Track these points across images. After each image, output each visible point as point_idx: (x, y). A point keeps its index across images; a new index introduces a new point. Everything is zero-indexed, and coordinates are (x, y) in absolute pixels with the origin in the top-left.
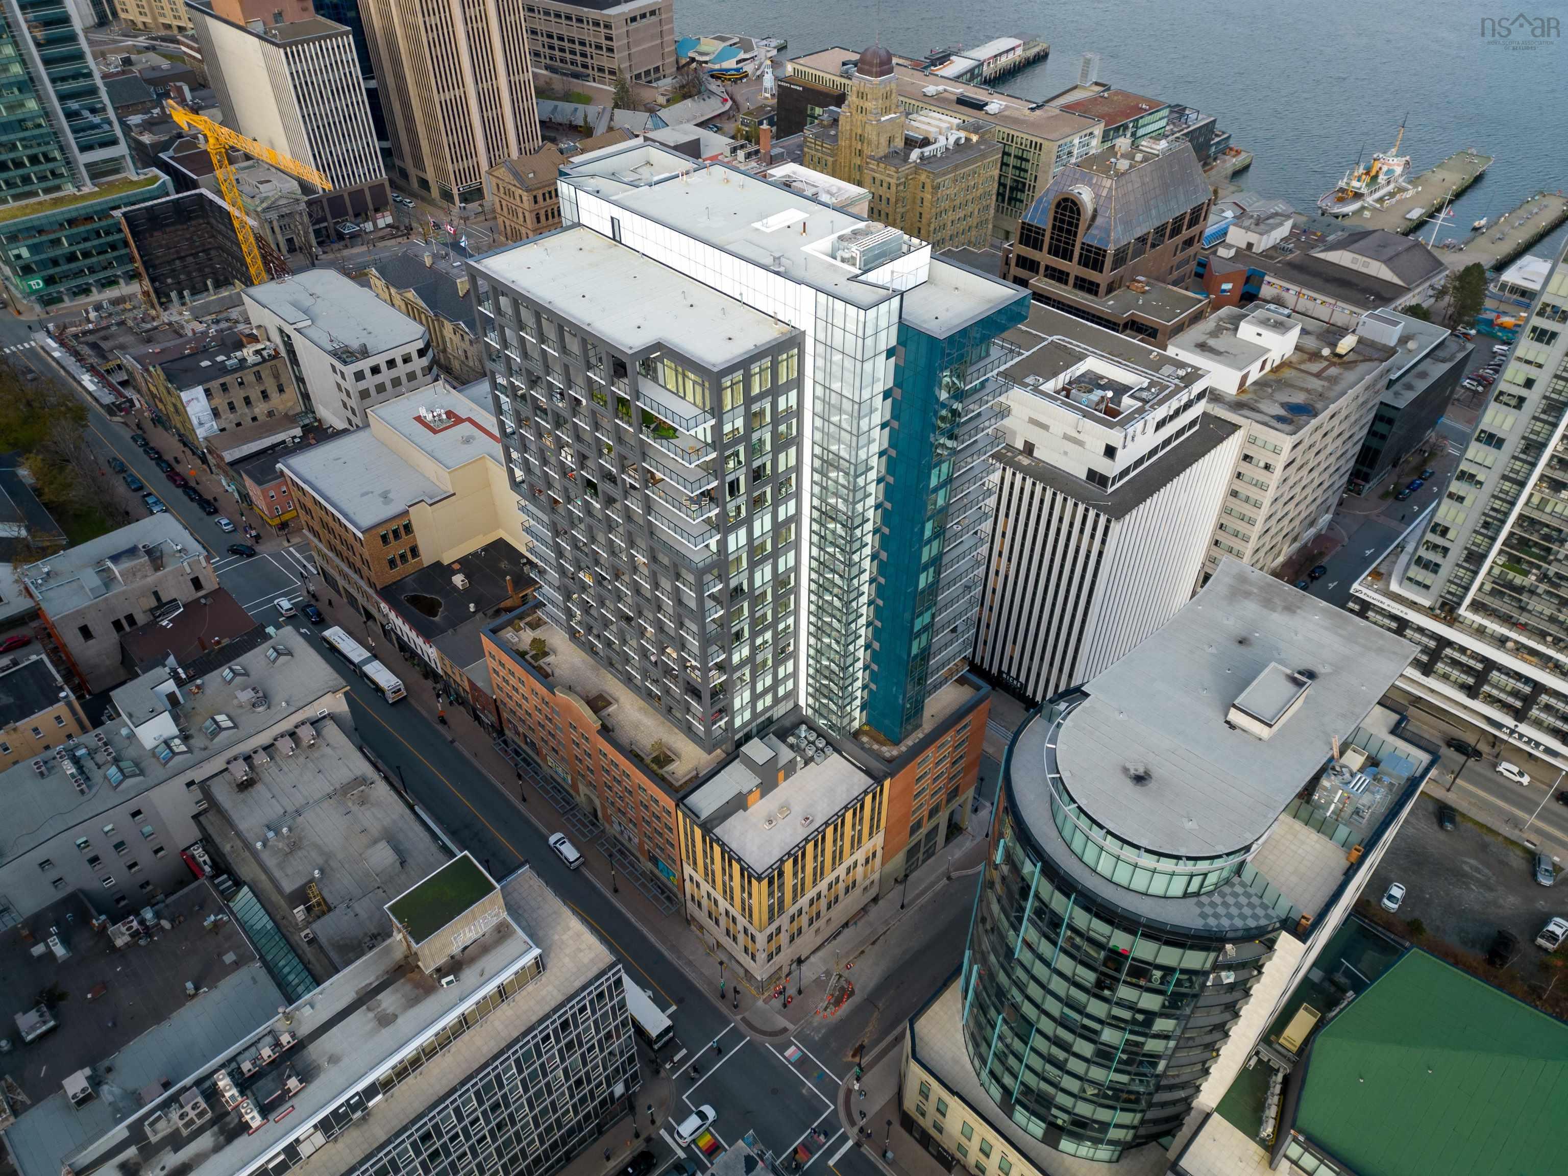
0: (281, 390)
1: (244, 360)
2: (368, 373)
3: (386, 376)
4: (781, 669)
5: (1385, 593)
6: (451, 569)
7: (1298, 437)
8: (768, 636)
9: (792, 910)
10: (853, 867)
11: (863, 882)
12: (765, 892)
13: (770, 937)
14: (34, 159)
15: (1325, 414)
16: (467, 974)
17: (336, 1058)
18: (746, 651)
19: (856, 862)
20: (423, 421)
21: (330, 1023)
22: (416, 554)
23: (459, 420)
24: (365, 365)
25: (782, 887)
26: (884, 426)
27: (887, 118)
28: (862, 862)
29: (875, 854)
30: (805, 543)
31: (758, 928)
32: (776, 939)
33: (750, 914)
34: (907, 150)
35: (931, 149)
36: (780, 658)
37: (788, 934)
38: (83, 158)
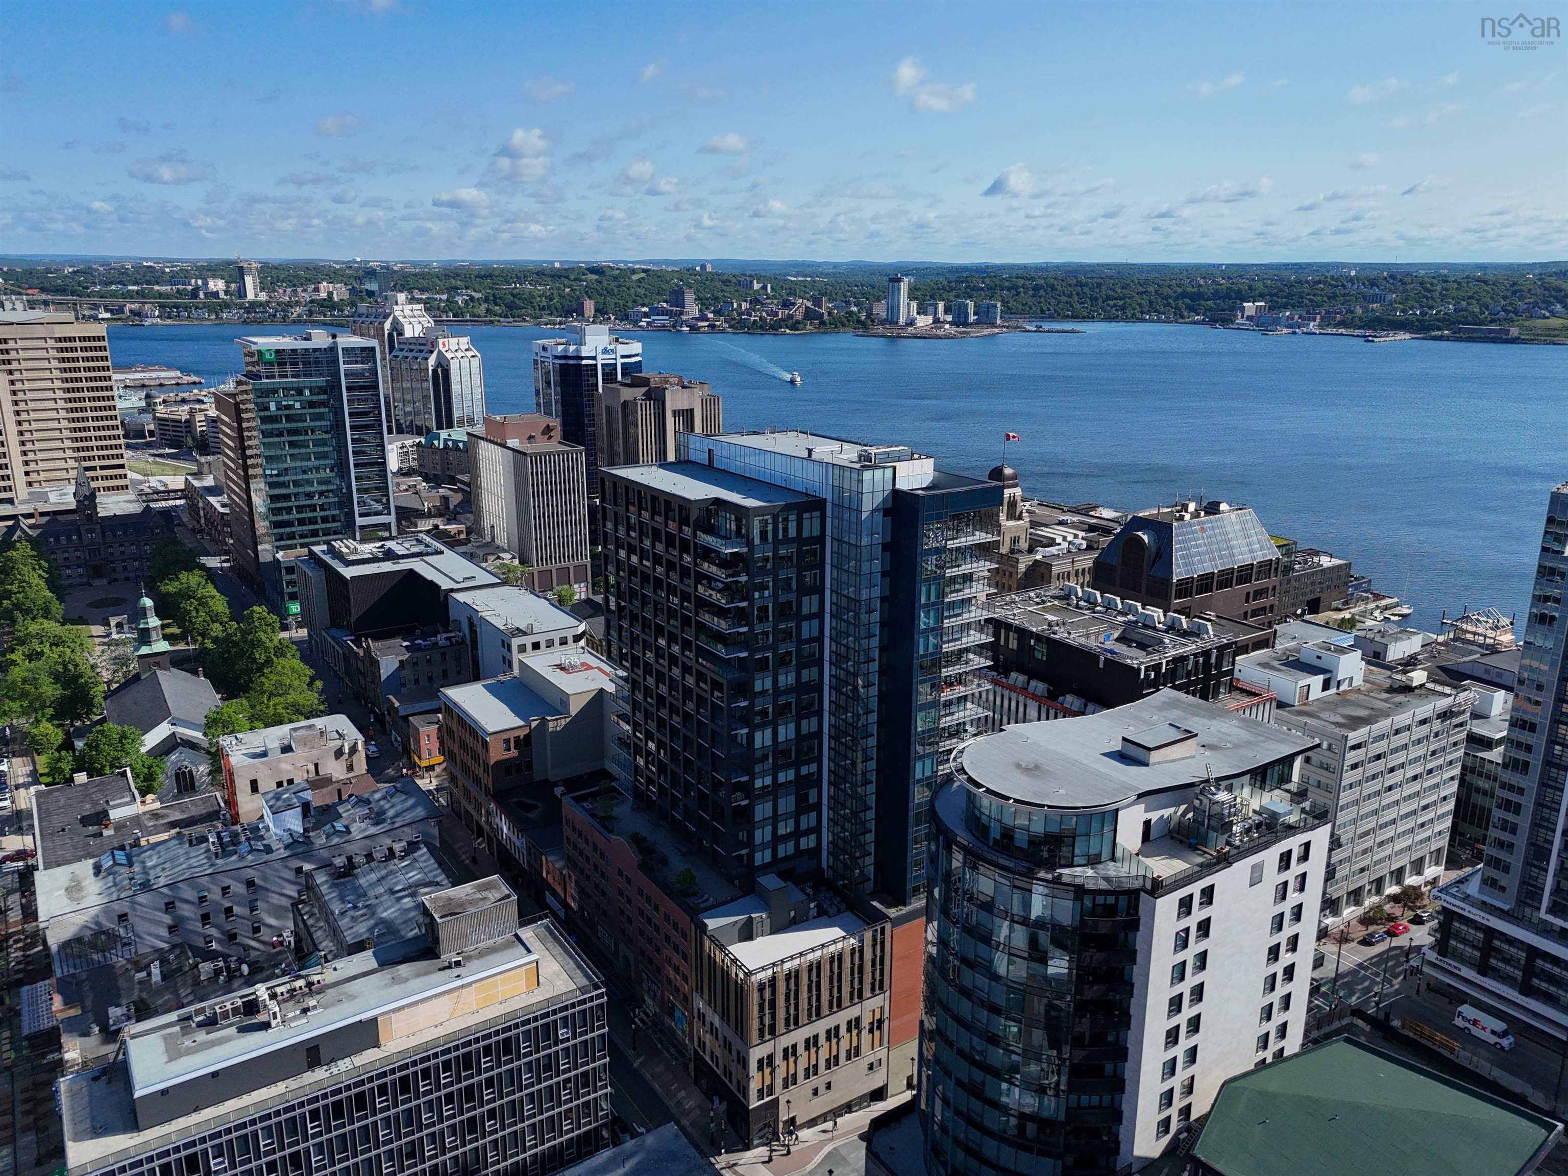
0: (459, 672)
1: (436, 643)
4: (803, 818)
5: (1466, 898)
6: (556, 784)
7: (1354, 737)
8: (791, 775)
9: (785, 1041)
10: (854, 1024)
11: (868, 1055)
12: (755, 998)
13: (760, 1061)
14: (325, 520)
15: (1383, 725)
16: (475, 964)
17: (352, 997)
18: (768, 781)
19: (858, 1019)
20: (561, 667)
21: (355, 978)
22: (529, 766)
23: (590, 667)
24: (528, 641)
25: (773, 1004)
26: (884, 574)
27: (1011, 523)
28: (865, 1023)
29: (880, 1022)
30: (826, 689)
31: (748, 1046)
32: (767, 1071)
33: (741, 1028)
34: (1031, 551)
35: (1053, 550)
36: (803, 806)
37: (781, 1074)
38: (360, 521)
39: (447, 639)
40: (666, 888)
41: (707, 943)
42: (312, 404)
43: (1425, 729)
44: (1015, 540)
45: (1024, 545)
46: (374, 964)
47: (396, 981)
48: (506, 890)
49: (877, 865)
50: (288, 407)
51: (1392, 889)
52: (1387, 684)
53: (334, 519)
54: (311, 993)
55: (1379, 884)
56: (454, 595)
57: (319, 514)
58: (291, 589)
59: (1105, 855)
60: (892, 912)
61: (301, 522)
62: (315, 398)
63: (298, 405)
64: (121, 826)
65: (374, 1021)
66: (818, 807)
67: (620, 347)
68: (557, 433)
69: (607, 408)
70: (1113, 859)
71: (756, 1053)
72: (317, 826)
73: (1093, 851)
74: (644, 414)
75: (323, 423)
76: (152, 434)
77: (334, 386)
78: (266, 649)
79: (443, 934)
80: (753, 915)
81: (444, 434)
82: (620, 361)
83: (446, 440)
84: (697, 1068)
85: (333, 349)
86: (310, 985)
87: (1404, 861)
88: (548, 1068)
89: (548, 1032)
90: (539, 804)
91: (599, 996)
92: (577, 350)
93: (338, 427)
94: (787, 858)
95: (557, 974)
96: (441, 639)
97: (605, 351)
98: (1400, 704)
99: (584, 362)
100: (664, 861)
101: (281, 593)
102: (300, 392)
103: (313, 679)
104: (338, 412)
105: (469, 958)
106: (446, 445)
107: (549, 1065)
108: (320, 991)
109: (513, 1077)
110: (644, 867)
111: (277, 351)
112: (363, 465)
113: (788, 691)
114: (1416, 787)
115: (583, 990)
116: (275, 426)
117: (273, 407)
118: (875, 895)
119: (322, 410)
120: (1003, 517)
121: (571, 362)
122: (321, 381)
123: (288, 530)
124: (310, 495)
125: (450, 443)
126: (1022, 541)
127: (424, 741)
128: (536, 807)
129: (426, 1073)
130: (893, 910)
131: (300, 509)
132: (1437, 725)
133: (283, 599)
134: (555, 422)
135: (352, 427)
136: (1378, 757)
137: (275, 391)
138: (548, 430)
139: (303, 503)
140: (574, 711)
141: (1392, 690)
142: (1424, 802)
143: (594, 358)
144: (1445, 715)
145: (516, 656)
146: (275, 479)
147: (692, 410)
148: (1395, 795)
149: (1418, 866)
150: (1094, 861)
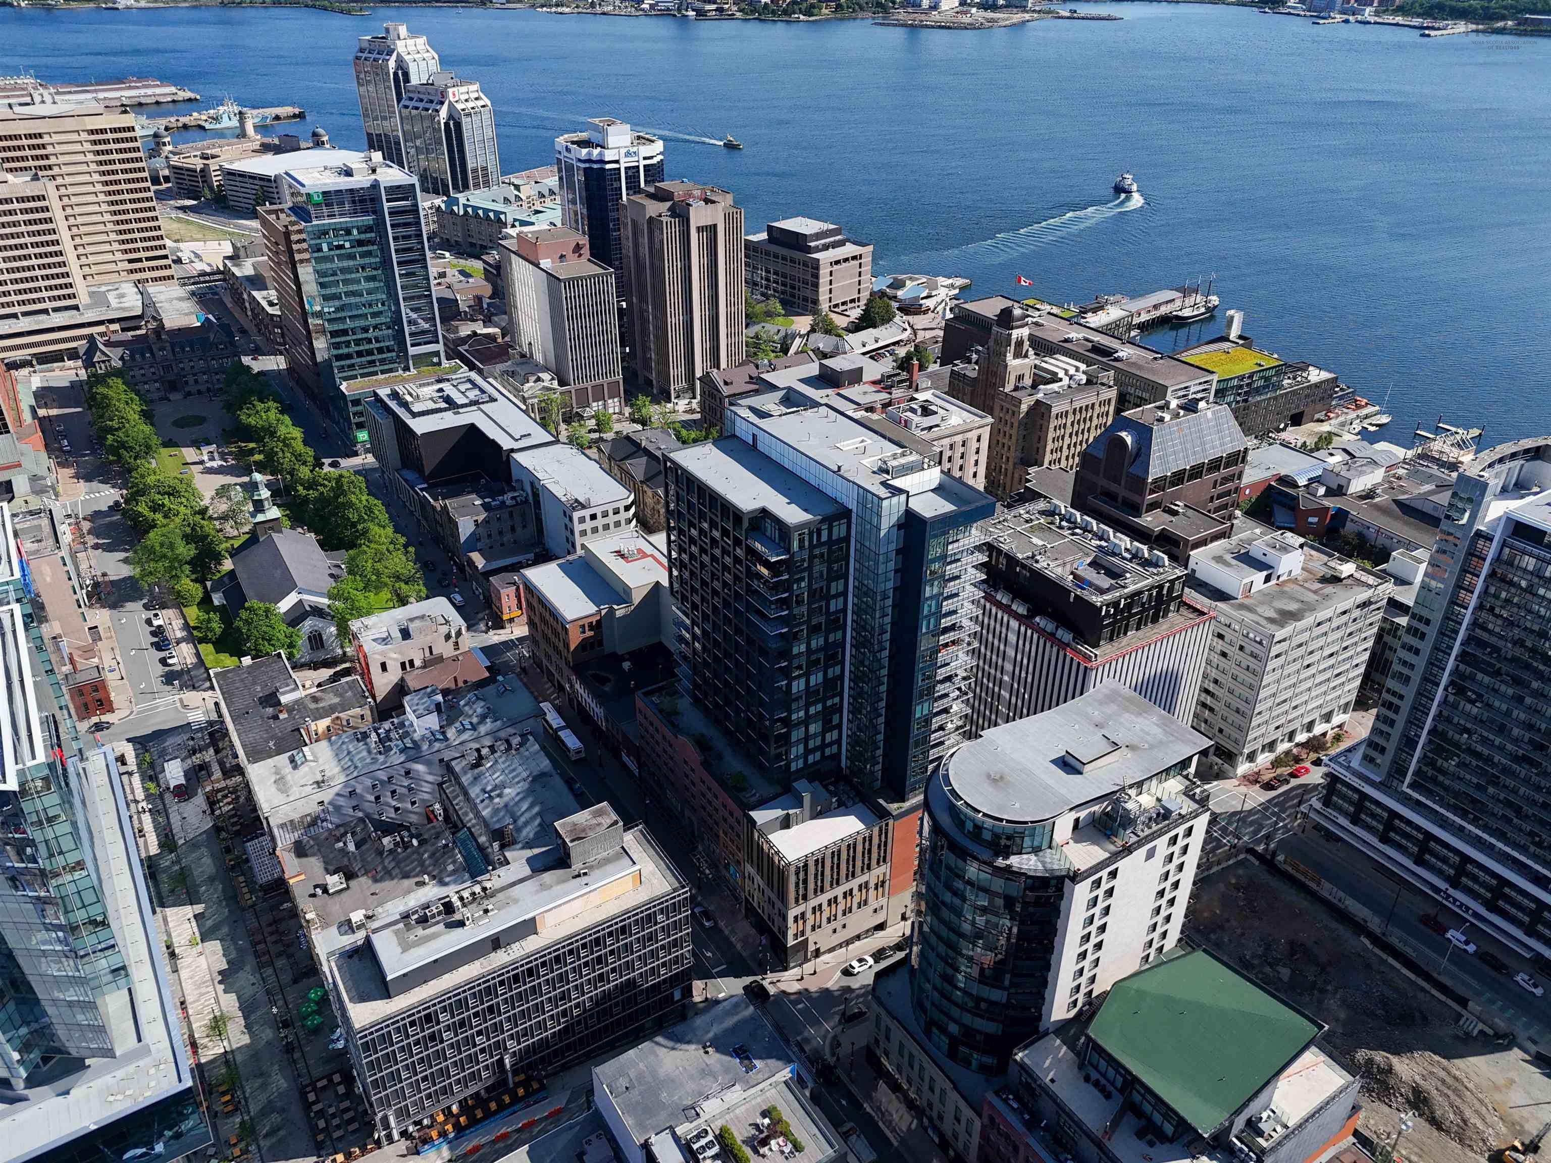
0: (524, 527)
1: (503, 502)
2: (588, 518)
3: (600, 522)
4: (828, 736)
5: (1348, 768)
6: (622, 659)
7: (1280, 634)
8: (819, 707)
9: (814, 903)
10: (864, 887)
11: (873, 904)
12: (792, 879)
13: (796, 918)
14: (380, 350)
15: (1309, 620)
16: (597, 873)
17: (516, 901)
18: (802, 714)
19: (867, 883)
20: (620, 554)
21: (513, 884)
22: (600, 643)
23: (645, 555)
24: (587, 513)
25: (805, 881)
26: (896, 571)
27: (1018, 361)
28: (872, 885)
29: (883, 882)
30: (848, 646)
31: (787, 908)
32: (800, 922)
33: (782, 895)
34: (1034, 386)
35: (1055, 386)
36: (828, 727)
37: (810, 923)
38: (412, 351)
39: (513, 498)
40: (722, 783)
41: (756, 835)
42: (360, 243)
43: (1345, 618)
44: (1020, 378)
45: (1028, 381)
46: (527, 871)
47: (544, 887)
48: (614, 817)
49: (884, 770)
50: (341, 247)
51: (1301, 737)
52: (1323, 571)
53: (389, 350)
54: (487, 897)
55: (1291, 735)
56: (515, 455)
57: (375, 345)
58: (357, 420)
59: (1045, 845)
60: (893, 807)
61: (360, 354)
62: (363, 236)
63: (347, 245)
64: (290, 709)
65: (533, 919)
66: (839, 727)
67: (641, 148)
68: (586, 251)
69: (633, 221)
70: (1050, 847)
71: (792, 914)
72: (450, 722)
73: (1036, 844)
74: (670, 231)
75: (373, 260)
76: (167, 179)
77: (380, 224)
78: (357, 509)
79: (573, 854)
80: (791, 812)
81: (462, 198)
82: (643, 163)
83: (465, 206)
84: (747, 909)
85: (375, 185)
86: (484, 889)
87: (1316, 715)
88: (650, 939)
89: (650, 919)
90: (611, 677)
91: (685, 892)
92: (601, 154)
93: (386, 263)
94: (815, 763)
95: (653, 874)
96: (507, 497)
97: (628, 154)
98: (1326, 597)
99: (608, 166)
100: (720, 757)
101: (350, 423)
102: (348, 232)
103: (405, 546)
104: (385, 249)
105: (591, 868)
106: (466, 212)
107: (651, 938)
108: (492, 896)
109: (628, 948)
110: (706, 764)
111: (324, 193)
112: (412, 298)
113: (818, 650)
114: (1332, 661)
115: (675, 890)
116: (329, 266)
117: (325, 247)
118: (880, 793)
119: (370, 248)
120: (1009, 356)
121: (595, 166)
122: (368, 219)
123: (348, 362)
124: (365, 330)
125: (470, 210)
126: (1026, 377)
127: (505, 599)
128: (609, 680)
129: (571, 952)
130: (896, 805)
131: (358, 342)
132: (1357, 613)
133: (350, 428)
134: (585, 241)
135: (399, 263)
136: (1300, 645)
137: (326, 233)
138: (578, 248)
139: (359, 336)
140: (637, 598)
141: (1324, 580)
142: (1336, 672)
143: (617, 162)
144: (1364, 605)
145: (579, 541)
146: (333, 316)
147: (715, 226)
148: (1312, 670)
149: (1327, 717)
150: (1036, 850)
